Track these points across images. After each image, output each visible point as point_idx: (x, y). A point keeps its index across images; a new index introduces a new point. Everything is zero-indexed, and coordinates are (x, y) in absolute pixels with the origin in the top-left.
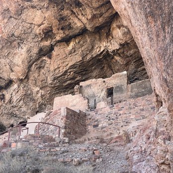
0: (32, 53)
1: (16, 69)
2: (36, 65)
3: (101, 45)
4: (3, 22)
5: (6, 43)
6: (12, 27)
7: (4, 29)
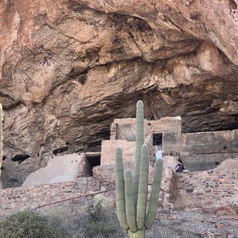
0: (60, 73)
1: (34, 89)
2: (62, 88)
3: (152, 79)
4: (33, 28)
5: (29, 55)
6: (44, 37)
7: (32, 37)
